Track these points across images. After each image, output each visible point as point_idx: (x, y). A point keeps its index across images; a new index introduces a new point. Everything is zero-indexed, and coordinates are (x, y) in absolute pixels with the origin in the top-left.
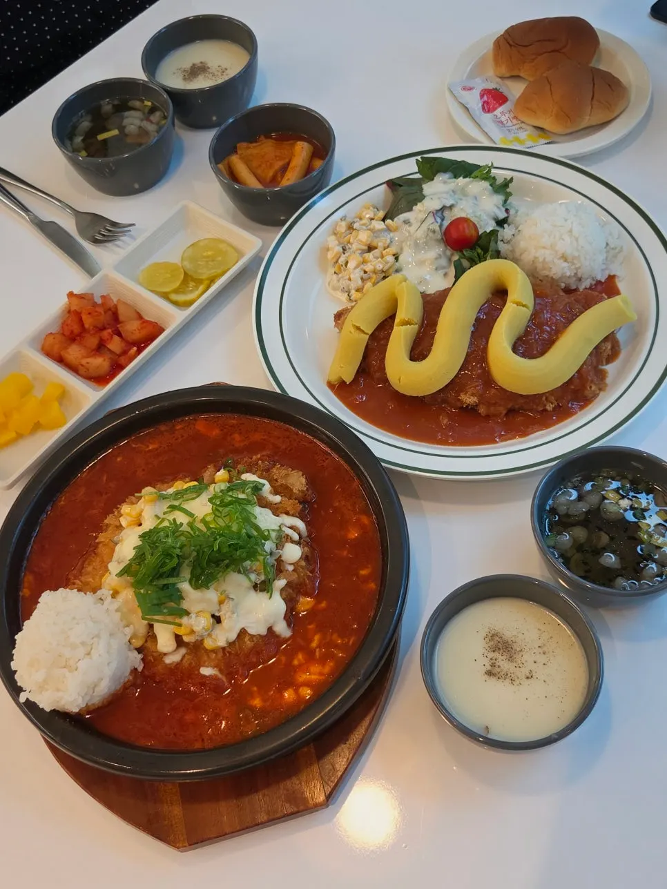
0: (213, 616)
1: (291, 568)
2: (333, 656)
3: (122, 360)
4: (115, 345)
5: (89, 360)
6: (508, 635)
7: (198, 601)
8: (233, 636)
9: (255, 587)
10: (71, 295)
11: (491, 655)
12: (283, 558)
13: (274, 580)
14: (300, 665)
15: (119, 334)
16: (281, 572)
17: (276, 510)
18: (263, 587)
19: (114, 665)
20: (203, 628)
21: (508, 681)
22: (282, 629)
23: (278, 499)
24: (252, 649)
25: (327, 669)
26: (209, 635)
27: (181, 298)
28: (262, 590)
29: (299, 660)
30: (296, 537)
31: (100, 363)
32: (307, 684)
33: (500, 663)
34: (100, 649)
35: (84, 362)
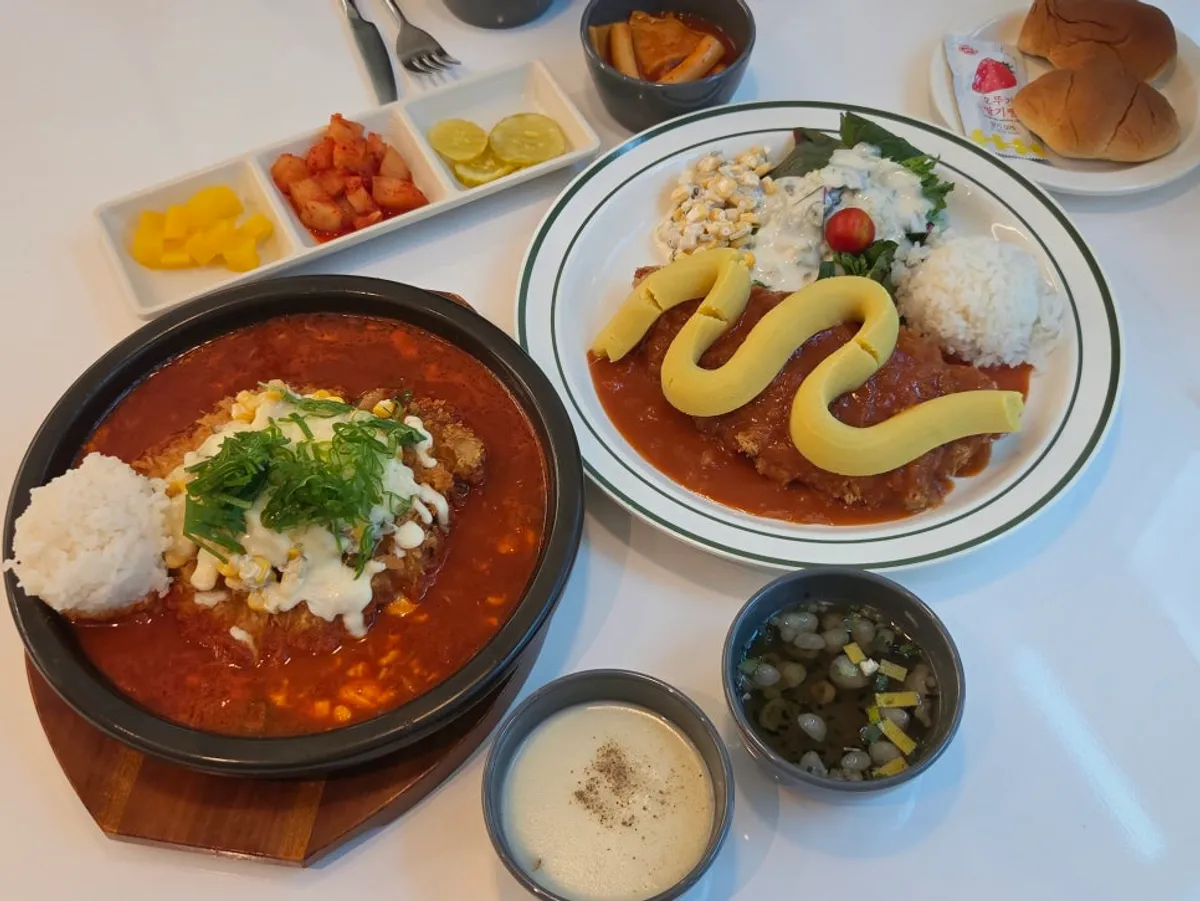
0: (275, 569)
1: (400, 554)
2: (399, 686)
3: (359, 220)
4: (358, 199)
5: (318, 206)
6: (631, 759)
7: (262, 543)
8: (288, 605)
9: (344, 556)
10: (337, 118)
11: (595, 774)
12: (396, 537)
13: (369, 559)
14: (355, 679)
15: (369, 189)
16: (387, 553)
17: (421, 476)
18: (354, 562)
19: (125, 576)
20: (253, 578)
21: (597, 817)
22: (355, 624)
23: (431, 463)
24: (305, 632)
25: (383, 698)
26: (259, 591)
27: (468, 175)
28: (350, 565)
29: (356, 672)
30: (428, 518)
31: (329, 214)
32: (351, 706)
33: (601, 789)
34: (117, 547)
35: (310, 204)
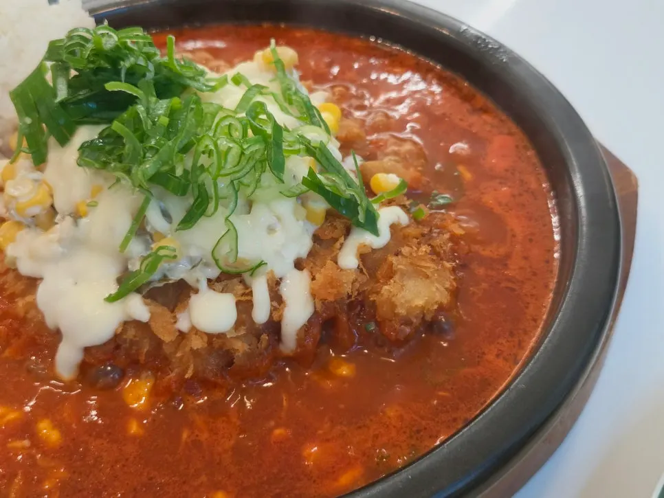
1: (183, 325)
12: (194, 298)
16: (172, 311)
23: (349, 259)
24: (17, 317)
28: (119, 279)
30: (261, 313)
